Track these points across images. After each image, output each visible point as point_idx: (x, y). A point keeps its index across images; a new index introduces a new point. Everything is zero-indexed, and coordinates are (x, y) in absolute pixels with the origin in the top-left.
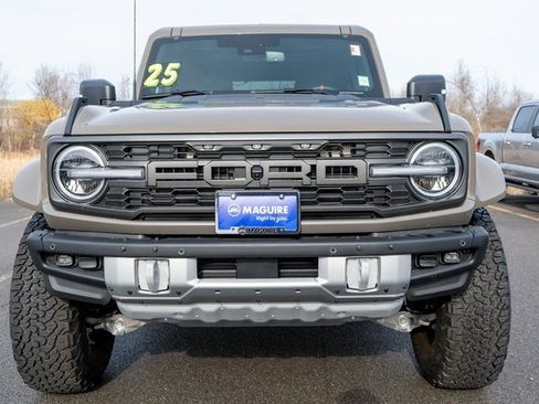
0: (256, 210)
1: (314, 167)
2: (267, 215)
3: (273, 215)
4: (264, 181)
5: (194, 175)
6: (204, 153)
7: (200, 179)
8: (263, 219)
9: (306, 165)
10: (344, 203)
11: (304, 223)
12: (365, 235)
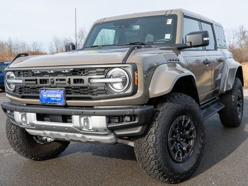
0: (51, 96)
1: (69, 79)
2: (54, 98)
4: (55, 85)
5: (35, 82)
6: (37, 74)
8: (53, 99)
9: (67, 78)
10: (80, 94)
11: (67, 101)
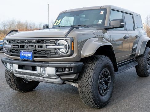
3: (29, 56)
7: (19, 48)
12: (47, 62)
